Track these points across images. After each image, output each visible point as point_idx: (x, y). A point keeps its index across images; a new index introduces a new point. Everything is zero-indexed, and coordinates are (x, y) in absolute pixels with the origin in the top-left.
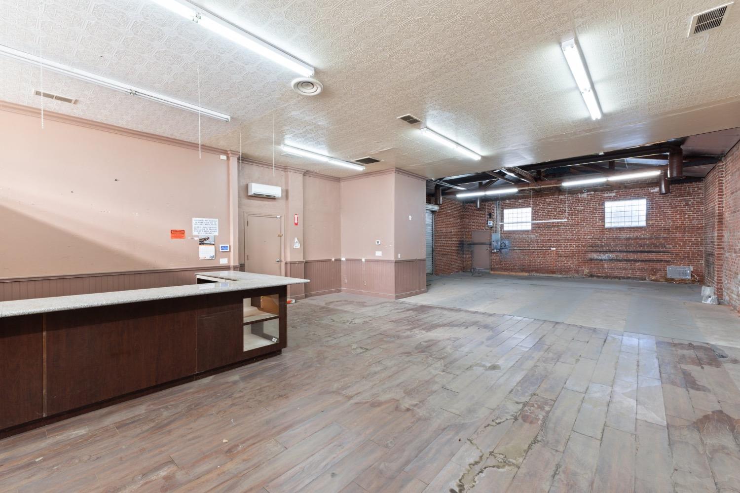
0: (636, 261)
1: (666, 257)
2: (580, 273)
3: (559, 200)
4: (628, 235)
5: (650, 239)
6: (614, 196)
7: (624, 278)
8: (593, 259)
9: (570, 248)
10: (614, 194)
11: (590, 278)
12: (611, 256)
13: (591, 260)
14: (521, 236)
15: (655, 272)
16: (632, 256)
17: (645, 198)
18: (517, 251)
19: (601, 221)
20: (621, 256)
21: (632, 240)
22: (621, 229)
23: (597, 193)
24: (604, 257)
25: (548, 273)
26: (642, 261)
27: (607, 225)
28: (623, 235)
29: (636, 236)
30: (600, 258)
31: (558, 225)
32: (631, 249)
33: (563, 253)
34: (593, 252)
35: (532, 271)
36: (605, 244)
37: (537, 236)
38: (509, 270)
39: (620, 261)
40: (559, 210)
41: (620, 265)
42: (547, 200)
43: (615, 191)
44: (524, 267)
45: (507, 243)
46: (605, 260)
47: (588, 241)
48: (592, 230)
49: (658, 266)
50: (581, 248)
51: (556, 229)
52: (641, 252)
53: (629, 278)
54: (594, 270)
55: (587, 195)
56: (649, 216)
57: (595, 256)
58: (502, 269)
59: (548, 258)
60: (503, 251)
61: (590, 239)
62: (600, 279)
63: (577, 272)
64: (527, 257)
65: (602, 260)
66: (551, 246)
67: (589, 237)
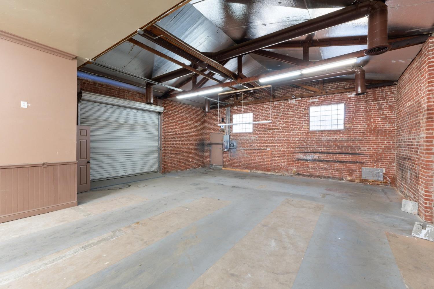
0: (335, 162)
1: (360, 159)
2: (290, 172)
3: (274, 106)
4: (329, 138)
5: (347, 141)
6: (317, 102)
7: (324, 177)
8: (300, 159)
9: (282, 149)
10: (317, 100)
11: (297, 177)
12: (315, 156)
13: (298, 160)
14: (245, 138)
15: (351, 173)
16: (332, 157)
17: (343, 103)
18: (242, 150)
19: (306, 125)
20: (323, 157)
21: (332, 142)
22: (322, 132)
23: (303, 99)
24: (309, 157)
25: (265, 171)
26: (340, 162)
27: (312, 129)
28: (325, 138)
29: (336, 139)
30: (305, 158)
31: (273, 128)
32: (331, 151)
33: (276, 153)
34: (300, 152)
35: (253, 168)
36: (309, 146)
37: (257, 138)
38: (236, 167)
39: (321, 161)
40: (274, 115)
41: (322, 165)
42: (265, 106)
43: (318, 97)
44: (247, 165)
45: (235, 144)
46: (309, 160)
47: (296, 142)
48: (299, 132)
49: (354, 167)
50: (291, 149)
51: (271, 131)
52: (340, 153)
53: (329, 177)
54: (301, 169)
55: (296, 101)
56: (347, 119)
57: (301, 156)
58: (231, 165)
59: (265, 158)
60: (232, 151)
61: (297, 141)
62: (305, 177)
63: (287, 170)
64: (249, 156)
65: (307, 160)
66: (267, 147)
67: (297, 139)
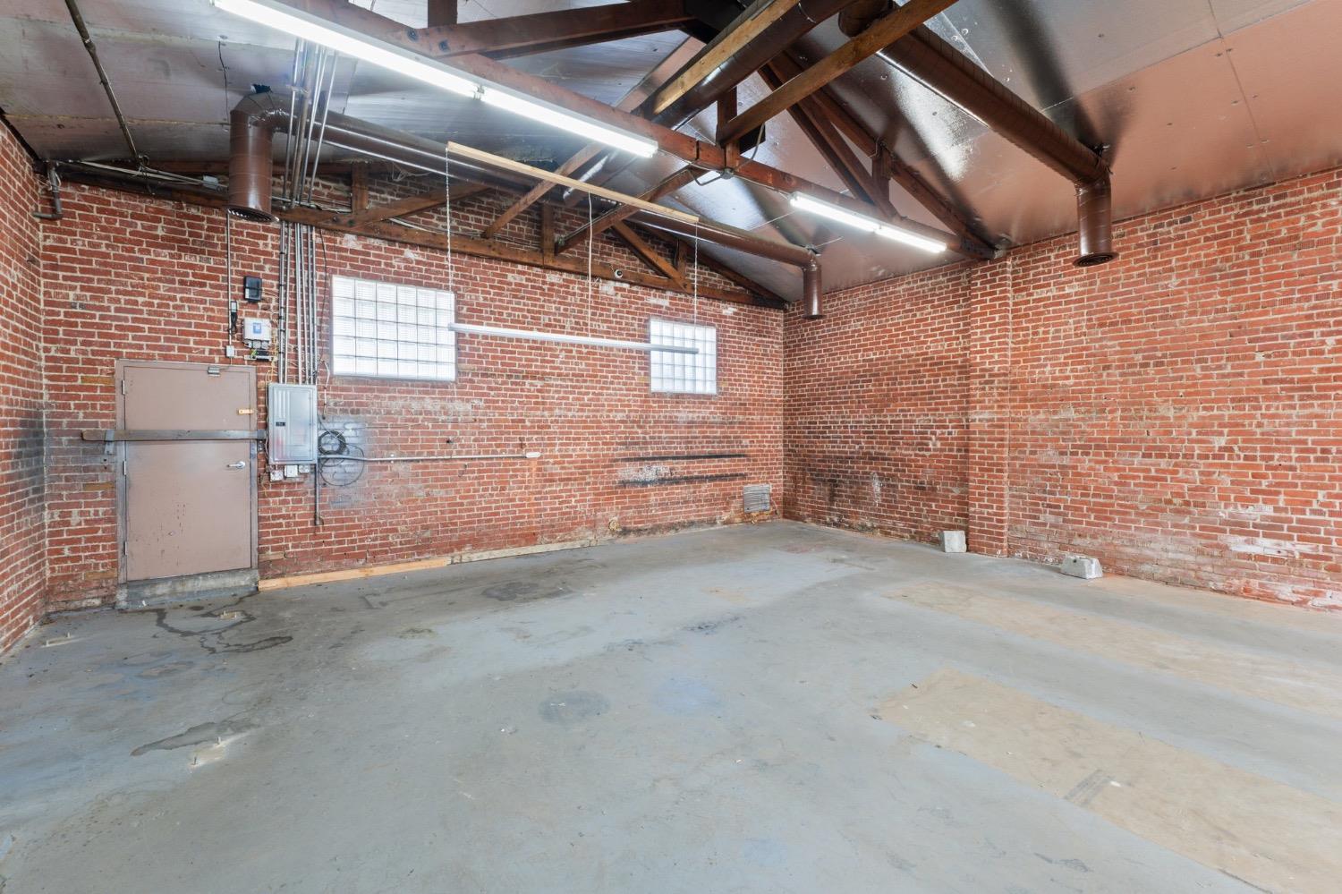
0: (701, 479)
1: (741, 466)
2: (601, 528)
3: (545, 287)
4: (690, 415)
5: (722, 425)
6: (667, 308)
7: (683, 525)
8: (628, 482)
9: (575, 451)
10: (665, 303)
11: (622, 540)
12: (663, 468)
13: (624, 484)
14: (415, 406)
15: (728, 503)
16: (697, 468)
17: (714, 325)
18: (400, 468)
19: (642, 372)
20: (681, 468)
21: (696, 427)
22: (678, 398)
23: (635, 288)
24: (650, 472)
25: (515, 544)
26: (712, 479)
27: (656, 386)
28: (684, 415)
29: (703, 418)
30: (641, 477)
31: (544, 373)
32: (696, 451)
33: (557, 469)
34: (628, 460)
35: (460, 545)
36: (651, 438)
37: (476, 407)
38: (358, 557)
39: (676, 481)
40: (547, 321)
41: (680, 491)
42: (510, 277)
43: (669, 294)
44: (428, 534)
45: (350, 434)
46: (651, 482)
47: (617, 427)
48: (626, 395)
49: (732, 487)
50: (603, 451)
51: (539, 384)
52: (711, 456)
53: (692, 523)
54: (631, 513)
55: (616, 289)
56: (723, 368)
57: (629, 472)
58: (327, 555)
59: (514, 490)
60: (329, 472)
61: (622, 422)
62: (642, 537)
63: (593, 525)
64: (439, 493)
65: (645, 483)
66: (522, 446)
67: (620, 416)
